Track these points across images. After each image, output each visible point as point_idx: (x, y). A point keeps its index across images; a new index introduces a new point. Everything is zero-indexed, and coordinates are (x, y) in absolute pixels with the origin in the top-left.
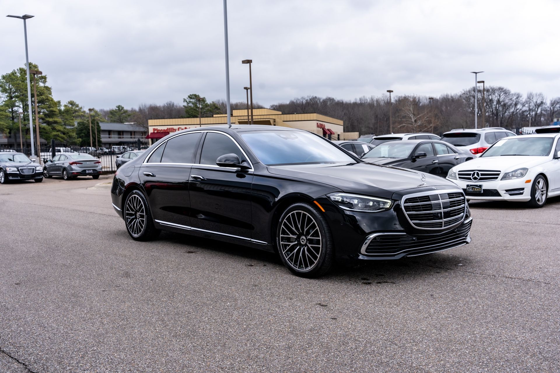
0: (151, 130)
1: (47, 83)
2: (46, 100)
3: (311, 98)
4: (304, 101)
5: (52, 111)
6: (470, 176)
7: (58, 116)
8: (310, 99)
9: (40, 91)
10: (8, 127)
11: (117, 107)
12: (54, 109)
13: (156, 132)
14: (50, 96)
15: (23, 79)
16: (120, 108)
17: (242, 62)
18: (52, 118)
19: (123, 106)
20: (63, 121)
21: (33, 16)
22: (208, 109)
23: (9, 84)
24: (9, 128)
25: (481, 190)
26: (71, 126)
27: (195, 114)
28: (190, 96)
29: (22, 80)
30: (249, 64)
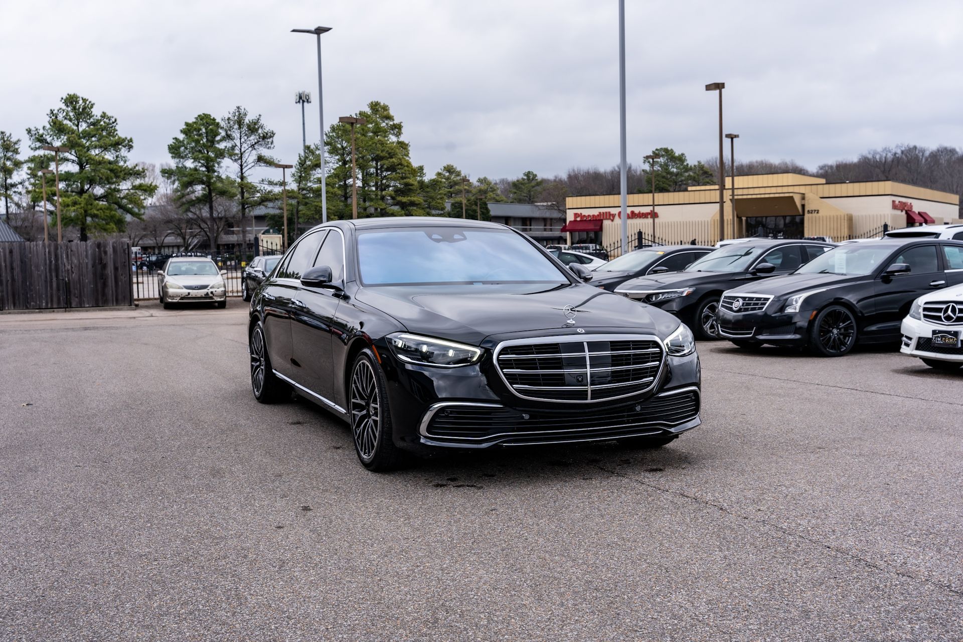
0: (570, 216)
1: (402, 135)
2: (398, 165)
3: (903, 149)
4: (890, 156)
5: (407, 185)
6: (941, 312)
7: (418, 192)
8: (902, 152)
9: (390, 151)
10: (336, 212)
11: (525, 174)
12: (411, 181)
13: (578, 219)
14: (407, 158)
15: (363, 129)
16: (531, 177)
17: (705, 87)
18: (408, 196)
19: (535, 173)
20: (425, 201)
21: (331, 29)
22: (689, 176)
23: (342, 140)
24: (338, 213)
25: (957, 341)
26: (439, 210)
27: (664, 185)
28: (656, 152)
29: (361, 131)
30: (718, 91)
